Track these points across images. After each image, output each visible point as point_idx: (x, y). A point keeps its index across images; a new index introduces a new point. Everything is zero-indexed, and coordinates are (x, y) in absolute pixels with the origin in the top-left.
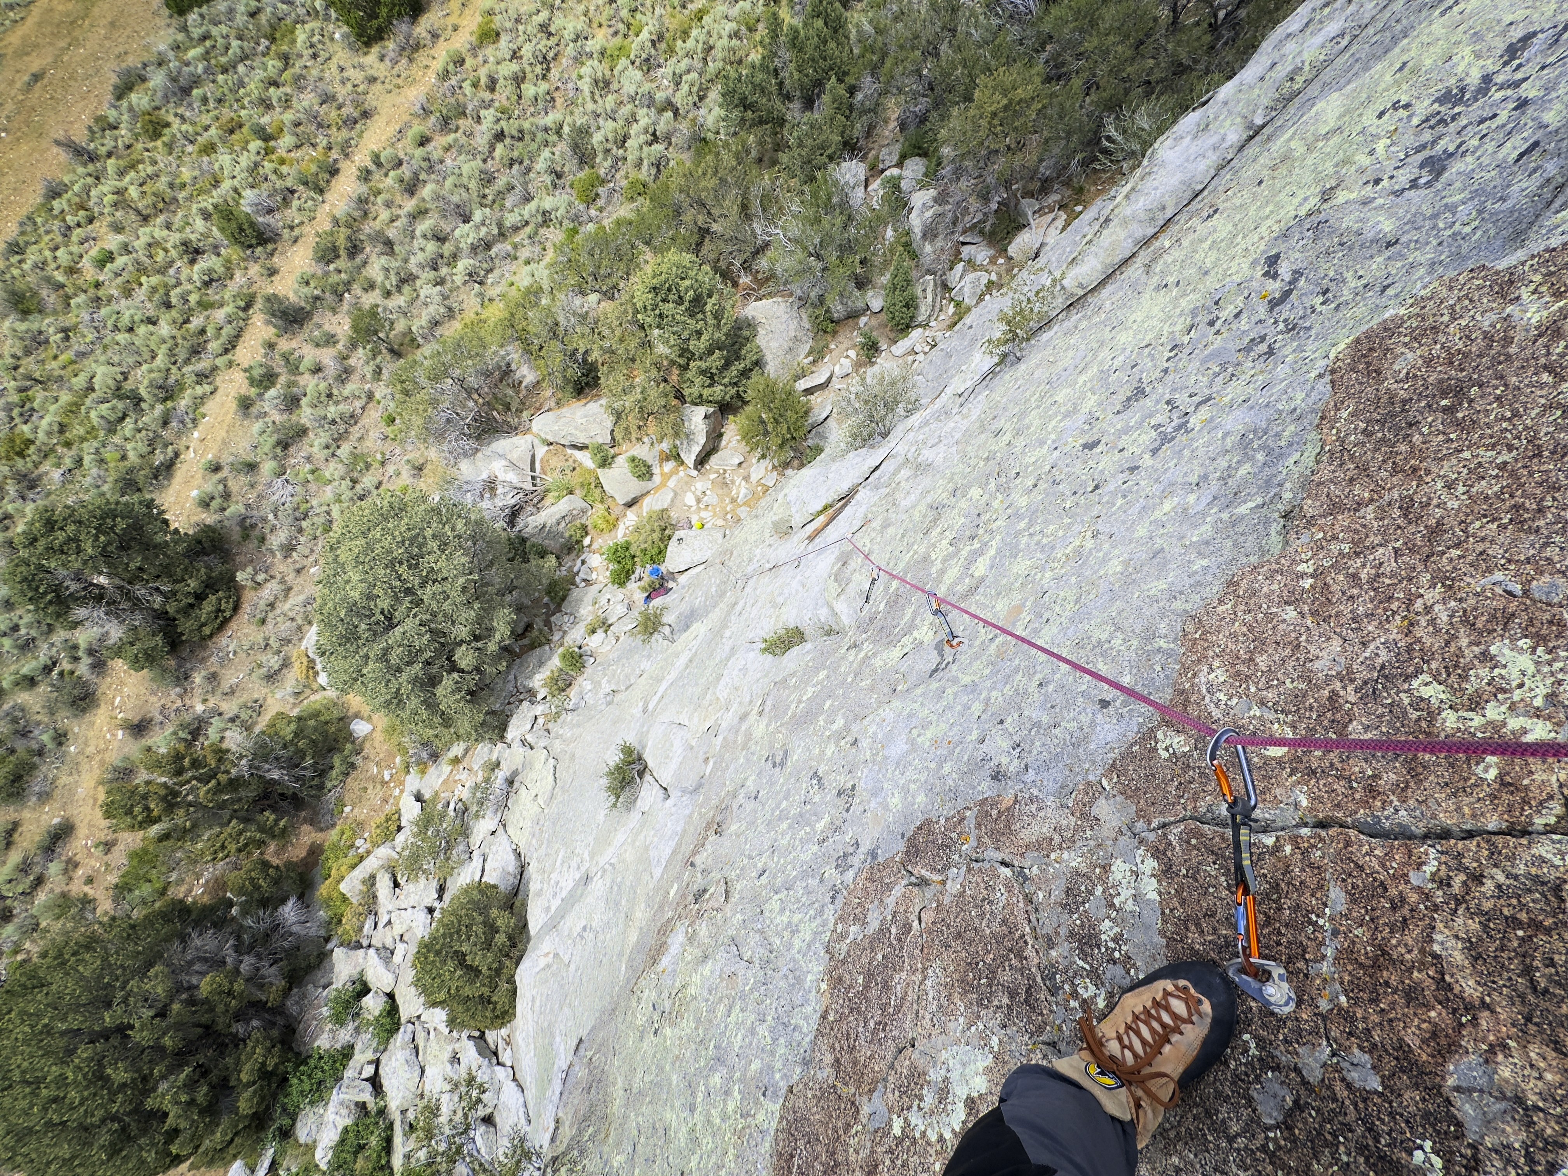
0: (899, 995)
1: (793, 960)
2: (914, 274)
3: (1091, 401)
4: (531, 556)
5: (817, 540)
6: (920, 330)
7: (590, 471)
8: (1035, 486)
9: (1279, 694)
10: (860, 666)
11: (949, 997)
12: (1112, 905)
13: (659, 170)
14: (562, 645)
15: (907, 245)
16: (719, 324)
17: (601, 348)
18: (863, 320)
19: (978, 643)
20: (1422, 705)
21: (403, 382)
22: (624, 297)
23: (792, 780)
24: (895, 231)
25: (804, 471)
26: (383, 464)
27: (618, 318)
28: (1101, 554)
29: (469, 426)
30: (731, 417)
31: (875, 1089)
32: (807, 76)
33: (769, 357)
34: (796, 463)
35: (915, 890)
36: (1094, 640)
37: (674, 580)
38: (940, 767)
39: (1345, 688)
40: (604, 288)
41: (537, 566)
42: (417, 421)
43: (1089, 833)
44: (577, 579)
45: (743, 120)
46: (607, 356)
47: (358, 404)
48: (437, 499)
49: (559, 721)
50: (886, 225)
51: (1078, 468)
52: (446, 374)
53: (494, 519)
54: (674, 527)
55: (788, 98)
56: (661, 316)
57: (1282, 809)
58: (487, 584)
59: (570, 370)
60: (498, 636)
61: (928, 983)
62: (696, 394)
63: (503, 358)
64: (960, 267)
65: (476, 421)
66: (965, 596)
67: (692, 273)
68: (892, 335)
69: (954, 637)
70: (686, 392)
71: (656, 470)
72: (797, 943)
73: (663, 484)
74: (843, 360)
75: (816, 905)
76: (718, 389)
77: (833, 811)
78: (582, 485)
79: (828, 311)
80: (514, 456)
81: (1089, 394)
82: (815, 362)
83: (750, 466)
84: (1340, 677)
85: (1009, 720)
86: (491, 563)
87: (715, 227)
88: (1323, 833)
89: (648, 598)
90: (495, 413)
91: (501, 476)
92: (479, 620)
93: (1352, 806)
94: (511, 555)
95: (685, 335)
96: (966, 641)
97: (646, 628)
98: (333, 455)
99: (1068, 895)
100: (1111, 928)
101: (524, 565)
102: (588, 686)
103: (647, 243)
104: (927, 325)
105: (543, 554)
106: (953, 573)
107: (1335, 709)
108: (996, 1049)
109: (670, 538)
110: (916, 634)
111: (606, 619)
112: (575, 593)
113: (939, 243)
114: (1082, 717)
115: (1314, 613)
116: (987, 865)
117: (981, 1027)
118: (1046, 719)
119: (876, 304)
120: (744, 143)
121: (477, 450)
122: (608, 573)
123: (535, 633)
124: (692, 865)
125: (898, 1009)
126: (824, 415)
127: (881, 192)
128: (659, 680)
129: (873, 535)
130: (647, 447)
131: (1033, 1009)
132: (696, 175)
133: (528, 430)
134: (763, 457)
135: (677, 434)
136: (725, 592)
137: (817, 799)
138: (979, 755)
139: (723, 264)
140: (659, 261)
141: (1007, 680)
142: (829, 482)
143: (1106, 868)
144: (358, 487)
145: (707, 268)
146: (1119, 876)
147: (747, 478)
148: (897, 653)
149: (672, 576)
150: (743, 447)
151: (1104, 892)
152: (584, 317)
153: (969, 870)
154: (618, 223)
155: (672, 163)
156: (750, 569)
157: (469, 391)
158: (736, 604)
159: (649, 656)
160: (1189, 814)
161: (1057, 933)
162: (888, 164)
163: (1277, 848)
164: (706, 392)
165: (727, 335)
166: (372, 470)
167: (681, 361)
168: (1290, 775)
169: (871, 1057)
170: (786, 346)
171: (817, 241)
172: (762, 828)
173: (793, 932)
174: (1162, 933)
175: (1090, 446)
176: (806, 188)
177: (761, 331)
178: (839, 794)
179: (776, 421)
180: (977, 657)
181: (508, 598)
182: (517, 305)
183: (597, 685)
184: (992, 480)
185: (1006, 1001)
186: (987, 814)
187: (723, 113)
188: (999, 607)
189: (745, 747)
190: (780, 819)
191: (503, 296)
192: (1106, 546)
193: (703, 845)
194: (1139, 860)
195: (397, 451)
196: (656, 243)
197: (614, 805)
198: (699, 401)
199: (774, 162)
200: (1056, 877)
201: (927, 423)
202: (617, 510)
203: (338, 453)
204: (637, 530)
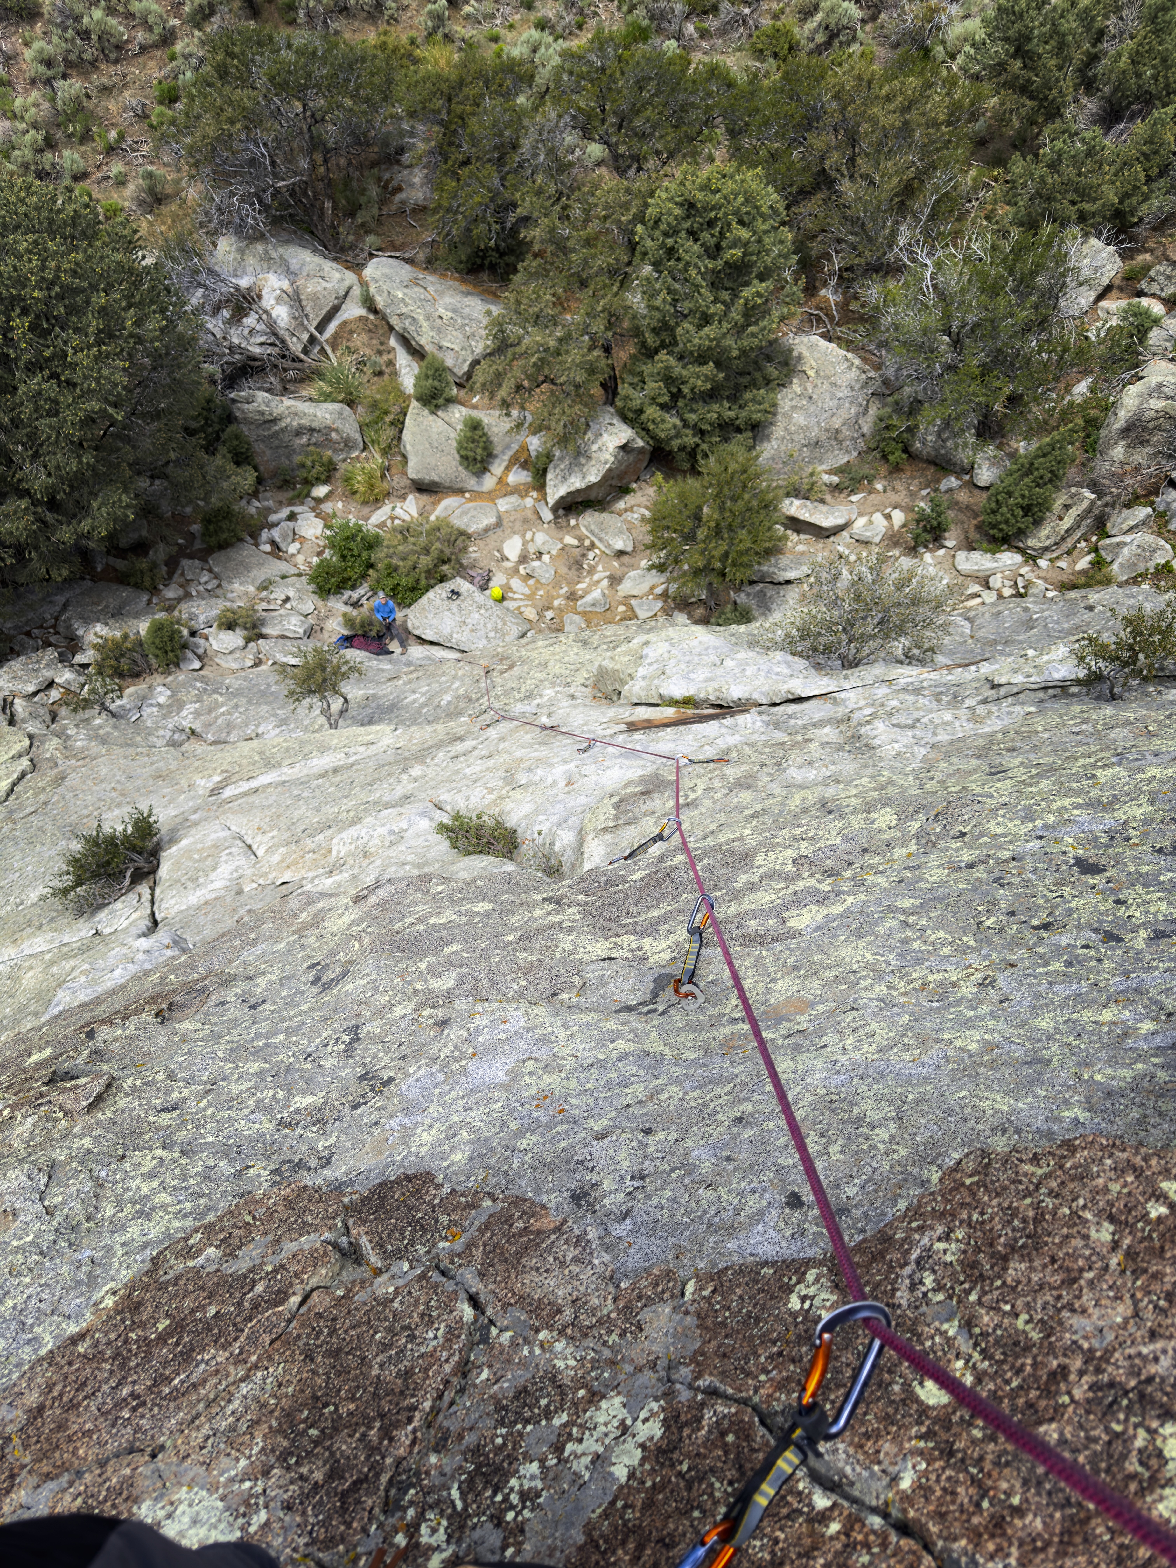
0: (194, 1378)
1: (109, 1250)
2: (1072, 473)
3: (1140, 809)
4: (223, 450)
5: (638, 736)
6: (1018, 558)
7: (400, 393)
8: (971, 866)
9: (998, 1326)
10: (539, 930)
11: (254, 1423)
12: (558, 1449)
13: (828, 44)
14: (170, 609)
15: (1093, 424)
16: (744, 327)
17: (552, 230)
18: (953, 482)
19: (714, 1012)
20: (1154, 1462)
21: (230, 54)
22: (640, 183)
23: (318, 1015)
24: (1092, 390)
25: (699, 630)
26: (111, 150)
27: (607, 207)
28: (970, 1014)
29: (277, 192)
30: (659, 477)
31: (57, 1476)
32: (1139, 75)
33: (778, 431)
34: (700, 612)
35: (334, 1256)
36: (856, 1111)
37: (403, 644)
38: (521, 1134)
39: (1081, 1373)
40: (622, 149)
41: (221, 470)
42: (209, 127)
43: (613, 1338)
44: (265, 535)
45: (1000, 67)
46: (550, 248)
47: (140, 36)
48: (149, 261)
49: (81, 715)
50: (1085, 373)
51: (1045, 886)
52: (300, 92)
53: (209, 355)
54: (462, 570)
55: (1089, 85)
56: (671, 252)
57: (873, 1474)
58: (128, 440)
59: (483, 227)
60: (85, 526)
61: (244, 1388)
62: (636, 404)
63: (402, 134)
64: (1142, 512)
65: (293, 194)
66: (749, 940)
67: (761, 225)
68: (974, 535)
69: (690, 981)
70: (624, 389)
71: (497, 468)
72: (133, 1231)
73: (491, 497)
74: (878, 517)
75: (202, 1201)
76: (672, 420)
77: (335, 1095)
78: (374, 405)
79: (910, 430)
80: (311, 287)
81: (1144, 799)
82: (836, 489)
83: (633, 567)
84: (1089, 1356)
85: (660, 1136)
86: (157, 415)
87: (846, 187)
88: (893, 1538)
89: (348, 641)
90: (328, 205)
91: (268, 301)
92: (77, 482)
93: (956, 1528)
94: (194, 425)
95: (685, 306)
96: (701, 1000)
97: (310, 676)
98: (48, 82)
99: (516, 1397)
100: (533, 1477)
101: (202, 454)
102: (162, 695)
103: (733, 133)
104: (1031, 558)
105: (242, 458)
106: (765, 898)
107: (1048, 1392)
108: (252, 1529)
109: (443, 579)
110: (647, 942)
111: (262, 622)
112: (247, 551)
113: (1140, 456)
114: (751, 1200)
115: (1130, 1254)
116: (450, 1286)
117: (259, 1489)
118: (707, 1167)
119: (985, 475)
120: (979, 98)
121: (261, 237)
122: (315, 560)
123: (143, 564)
124: (91, 1035)
125: (176, 1395)
126: (791, 575)
127: (1114, 322)
128: (270, 764)
129: (717, 784)
130: (506, 425)
131: (344, 1509)
132: (875, 90)
133: (357, 267)
134: (661, 568)
135: (564, 440)
136: (460, 714)
137: (328, 1063)
138: (583, 1153)
139: (815, 248)
140: (729, 170)
141: (706, 1083)
142: (720, 671)
143: (595, 1397)
144: (48, 157)
145: (789, 236)
146: (601, 1418)
147: (615, 580)
148: (601, 948)
149: (407, 637)
150: (643, 534)
151: (565, 1425)
152: (564, 167)
153: (423, 1276)
154: (714, 72)
155: (854, 48)
156: (518, 708)
157: (316, 144)
158: (461, 739)
159: (283, 722)
160: (756, 1399)
161: (461, 1437)
162: (1155, 288)
163: (824, 1517)
164: (652, 412)
165: (744, 352)
166: (87, 148)
167: (651, 340)
168: (920, 1437)
169: (88, 1433)
170: (814, 433)
171: (971, 318)
172: (221, 1050)
173: (140, 1214)
174: (589, 1528)
175: (1086, 867)
176: (1015, 233)
177: (796, 386)
178: (363, 1078)
179: (717, 532)
180: (696, 1028)
181: (143, 483)
182: (480, 74)
183: (176, 705)
184: (922, 817)
185: (318, 1476)
186: (509, 1220)
187: (980, 35)
188: (780, 985)
189: (300, 933)
190: (256, 1054)
191: (469, 45)
192: (987, 1008)
193: (126, 1018)
194: (643, 1415)
195: (145, 148)
196: (746, 143)
197: (65, 892)
198: (632, 417)
199: (1000, 161)
200: (524, 1364)
201: (917, 691)
202: (397, 481)
203: (59, 84)
204: (405, 531)
